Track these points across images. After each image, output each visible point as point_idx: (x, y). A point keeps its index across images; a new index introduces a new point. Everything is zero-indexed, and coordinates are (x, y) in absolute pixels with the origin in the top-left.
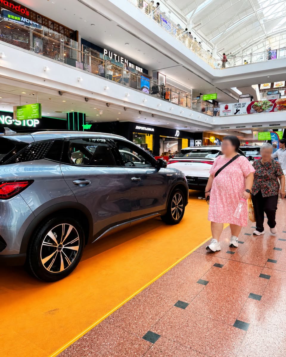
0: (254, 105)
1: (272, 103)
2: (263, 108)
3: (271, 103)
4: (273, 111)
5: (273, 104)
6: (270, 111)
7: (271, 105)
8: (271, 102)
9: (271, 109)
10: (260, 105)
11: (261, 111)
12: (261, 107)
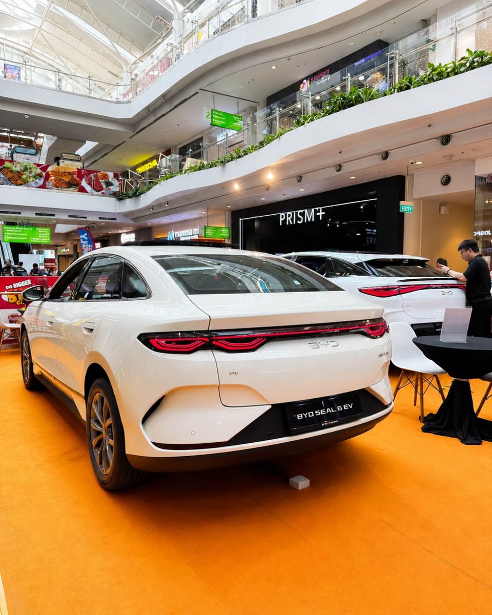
0: (5, 168)
1: (41, 171)
2: (24, 177)
3: (39, 171)
4: (43, 186)
5: (44, 174)
6: (38, 185)
7: (40, 176)
8: (40, 169)
9: (41, 182)
10: (18, 169)
11: (19, 182)
12: (19, 174)
